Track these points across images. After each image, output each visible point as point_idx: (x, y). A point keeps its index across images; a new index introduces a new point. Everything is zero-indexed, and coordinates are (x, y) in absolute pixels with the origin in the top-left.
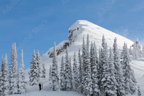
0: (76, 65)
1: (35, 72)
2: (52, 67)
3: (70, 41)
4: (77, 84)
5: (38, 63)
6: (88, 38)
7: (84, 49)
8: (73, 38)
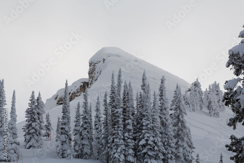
0: (99, 117)
1: (33, 128)
2: (61, 120)
3: (91, 79)
4: (100, 149)
5: (38, 114)
6: (120, 76)
7: (113, 92)
8: (95, 75)
